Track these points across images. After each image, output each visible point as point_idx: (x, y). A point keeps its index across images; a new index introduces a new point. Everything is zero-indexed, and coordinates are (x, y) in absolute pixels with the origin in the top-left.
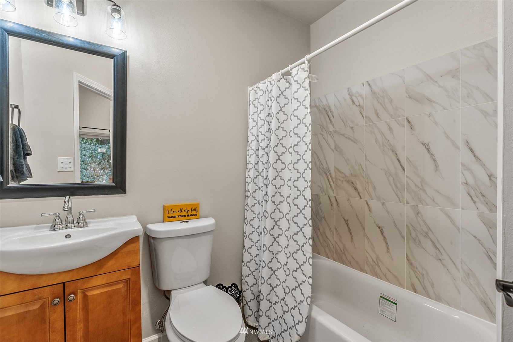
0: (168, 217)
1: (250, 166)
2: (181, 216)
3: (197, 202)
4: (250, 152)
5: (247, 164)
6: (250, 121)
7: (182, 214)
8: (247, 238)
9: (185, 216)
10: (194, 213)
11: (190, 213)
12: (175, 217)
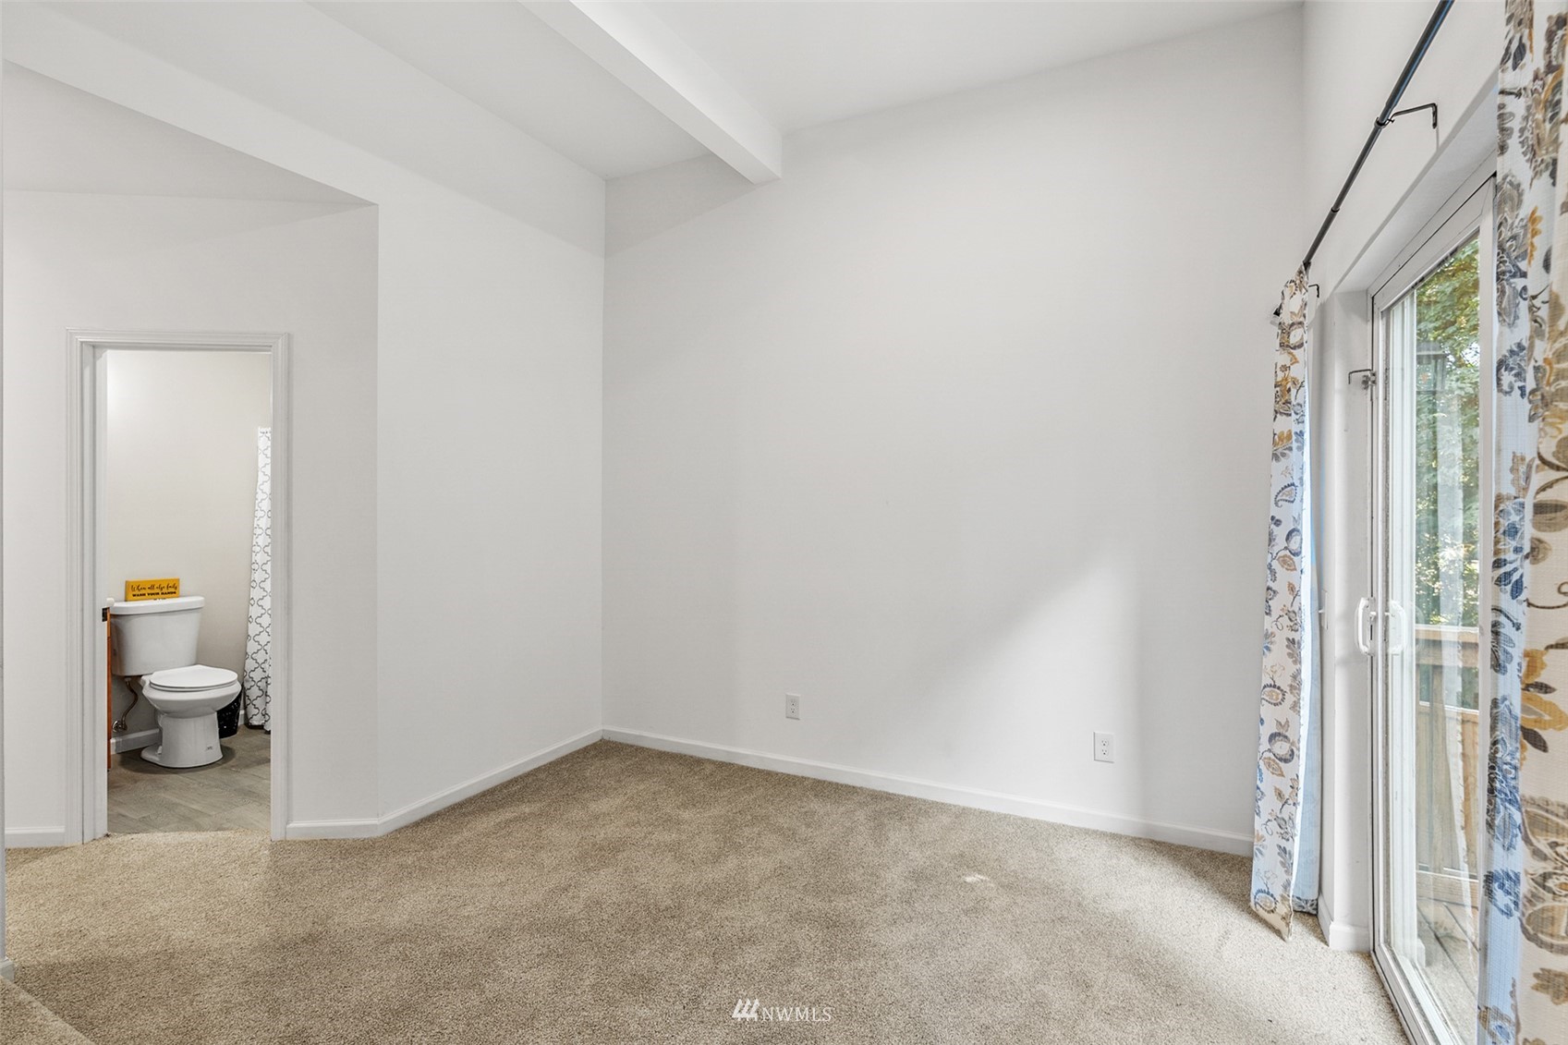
0: (134, 595)
1: (258, 531)
2: (152, 594)
3: (176, 577)
4: (259, 514)
5: (254, 528)
6: (260, 474)
7: (153, 592)
8: (254, 623)
9: (158, 594)
10: (173, 590)
11: (164, 591)
12: (144, 595)
